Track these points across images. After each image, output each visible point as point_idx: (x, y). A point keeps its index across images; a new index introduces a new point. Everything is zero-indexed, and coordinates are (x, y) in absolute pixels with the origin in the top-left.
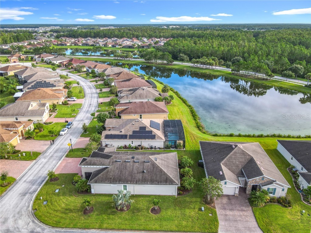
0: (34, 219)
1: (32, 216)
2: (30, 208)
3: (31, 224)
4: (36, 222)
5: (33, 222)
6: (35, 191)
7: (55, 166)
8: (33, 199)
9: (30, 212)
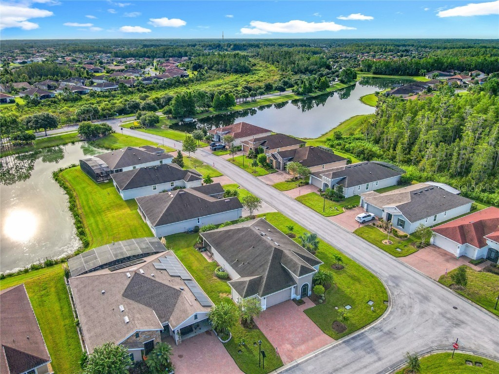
0: (391, 297)
1: (391, 300)
2: (390, 309)
3: (396, 293)
4: (389, 292)
5: (393, 294)
6: (374, 329)
7: (316, 356)
8: (382, 319)
9: (391, 306)
